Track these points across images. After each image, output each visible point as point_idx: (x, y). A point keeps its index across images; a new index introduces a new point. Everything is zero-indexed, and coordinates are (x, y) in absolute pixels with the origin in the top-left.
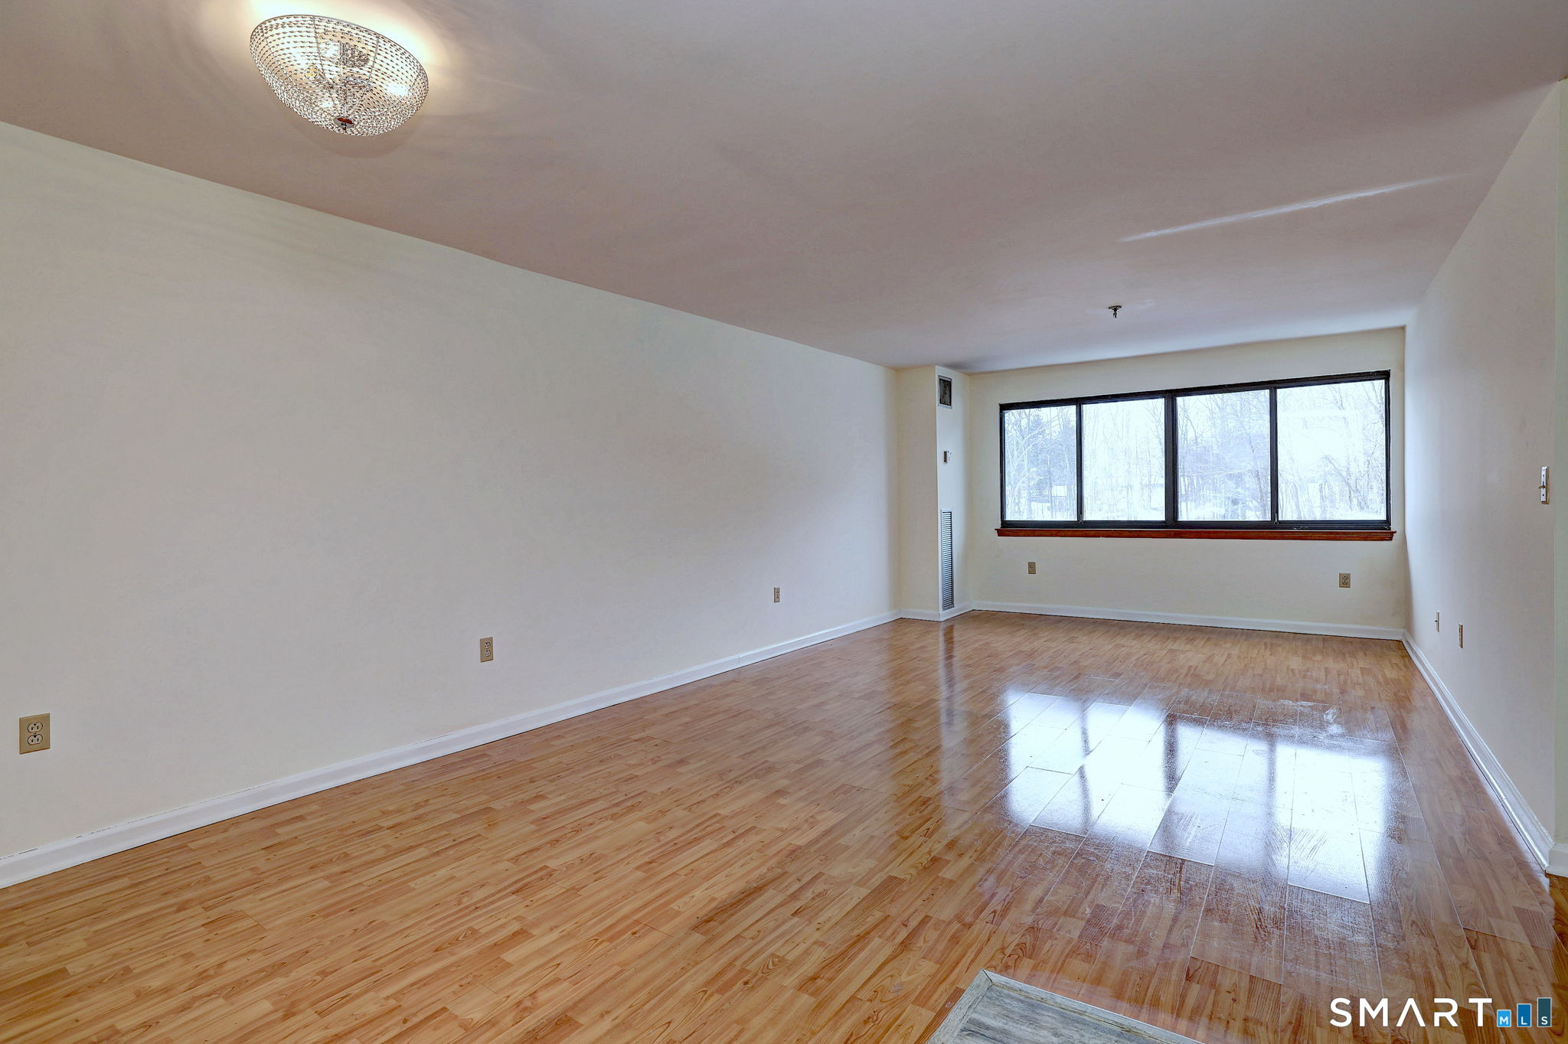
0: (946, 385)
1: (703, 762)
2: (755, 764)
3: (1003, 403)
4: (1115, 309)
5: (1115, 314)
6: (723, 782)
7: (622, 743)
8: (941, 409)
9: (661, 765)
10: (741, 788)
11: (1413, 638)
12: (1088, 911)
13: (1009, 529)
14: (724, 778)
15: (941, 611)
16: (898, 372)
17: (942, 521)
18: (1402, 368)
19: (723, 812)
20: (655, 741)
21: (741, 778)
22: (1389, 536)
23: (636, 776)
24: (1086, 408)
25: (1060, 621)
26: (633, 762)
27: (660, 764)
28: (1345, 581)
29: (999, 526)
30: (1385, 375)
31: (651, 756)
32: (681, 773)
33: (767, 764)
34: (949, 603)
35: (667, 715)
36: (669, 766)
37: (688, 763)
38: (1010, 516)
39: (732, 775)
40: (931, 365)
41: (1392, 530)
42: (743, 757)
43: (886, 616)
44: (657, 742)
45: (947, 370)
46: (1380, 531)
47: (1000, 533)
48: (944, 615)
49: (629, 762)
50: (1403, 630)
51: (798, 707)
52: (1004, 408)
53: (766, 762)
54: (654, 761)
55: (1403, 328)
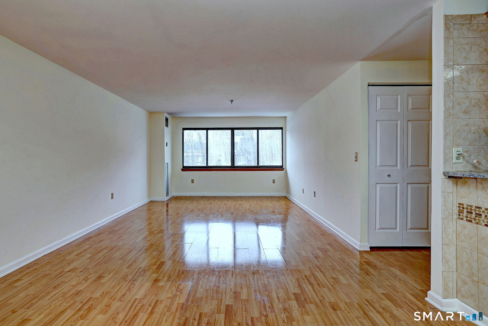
0: (167, 120)
1: (111, 275)
2: (136, 271)
3: (184, 128)
4: (232, 101)
5: (232, 103)
6: (127, 283)
7: (61, 275)
8: (166, 128)
9: (91, 281)
10: (138, 283)
11: (291, 195)
12: (293, 297)
13: (185, 169)
14: (127, 280)
15: (166, 198)
16: (151, 113)
17: (166, 166)
18: (286, 127)
19: (138, 296)
20: (79, 270)
21: (134, 278)
22: (283, 170)
23: (81, 291)
24: (209, 131)
25: (203, 198)
26: (74, 283)
27: (89, 281)
28: (274, 181)
29: (182, 168)
30: (282, 128)
31: (82, 278)
32: (104, 283)
33: (141, 269)
34: (167, 194)
35: (77, 255)
36: (95, 281)
37: (104, 277)
38: (185, 165)
39: (130, 277)
40: (163, 113)
41: (284, 168)
42: (128, 268)
43: (146, 201)
44: (81, 269)
45: (167, 115)
46: (280, 168)
47: (183, 170)
48: (166, 199)
49: (72, 284)
50: (286, 193)
51: (137, 241)
52: (184, 129)
53: (140, 268)
54: (86, 279)
55: (286, 117)
